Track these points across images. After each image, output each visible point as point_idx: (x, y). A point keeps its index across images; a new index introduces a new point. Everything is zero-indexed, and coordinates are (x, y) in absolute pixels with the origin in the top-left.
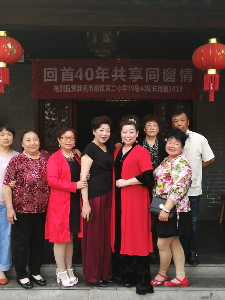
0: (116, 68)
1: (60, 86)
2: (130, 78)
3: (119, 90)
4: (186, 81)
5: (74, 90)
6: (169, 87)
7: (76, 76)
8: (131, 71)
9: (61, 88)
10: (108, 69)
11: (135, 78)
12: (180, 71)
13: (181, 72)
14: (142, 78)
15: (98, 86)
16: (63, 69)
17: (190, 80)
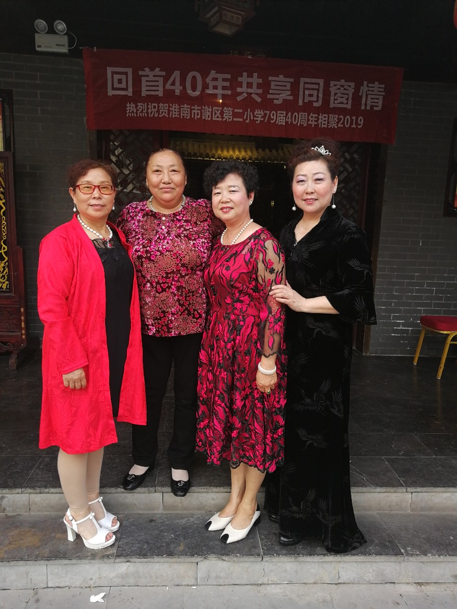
0: (245, 74)
1: (138, 104)
2: (269, 96)
3: (248, 119)
4: (372, 107)
5: (164, 114)
6: (340, 117)
7: (168, 86)
8: (272, 82)
9: (140, 108)
10: (229, 76)
11: (278, 96)
12: (362, 87)
13: (364, 89)
14: (291, 98)
15: (210, 110)
16: (144, 71)
17: (377, 106)
